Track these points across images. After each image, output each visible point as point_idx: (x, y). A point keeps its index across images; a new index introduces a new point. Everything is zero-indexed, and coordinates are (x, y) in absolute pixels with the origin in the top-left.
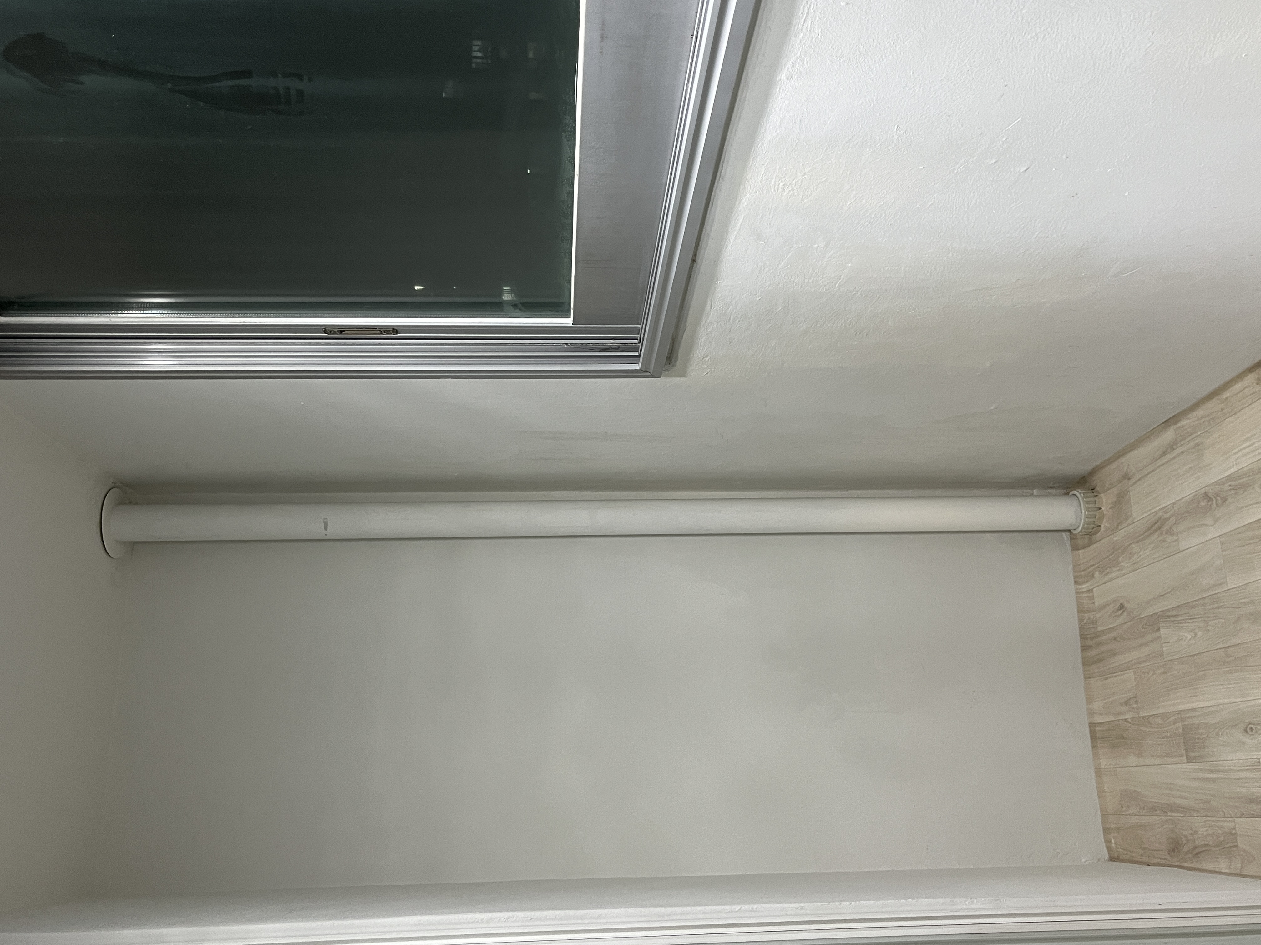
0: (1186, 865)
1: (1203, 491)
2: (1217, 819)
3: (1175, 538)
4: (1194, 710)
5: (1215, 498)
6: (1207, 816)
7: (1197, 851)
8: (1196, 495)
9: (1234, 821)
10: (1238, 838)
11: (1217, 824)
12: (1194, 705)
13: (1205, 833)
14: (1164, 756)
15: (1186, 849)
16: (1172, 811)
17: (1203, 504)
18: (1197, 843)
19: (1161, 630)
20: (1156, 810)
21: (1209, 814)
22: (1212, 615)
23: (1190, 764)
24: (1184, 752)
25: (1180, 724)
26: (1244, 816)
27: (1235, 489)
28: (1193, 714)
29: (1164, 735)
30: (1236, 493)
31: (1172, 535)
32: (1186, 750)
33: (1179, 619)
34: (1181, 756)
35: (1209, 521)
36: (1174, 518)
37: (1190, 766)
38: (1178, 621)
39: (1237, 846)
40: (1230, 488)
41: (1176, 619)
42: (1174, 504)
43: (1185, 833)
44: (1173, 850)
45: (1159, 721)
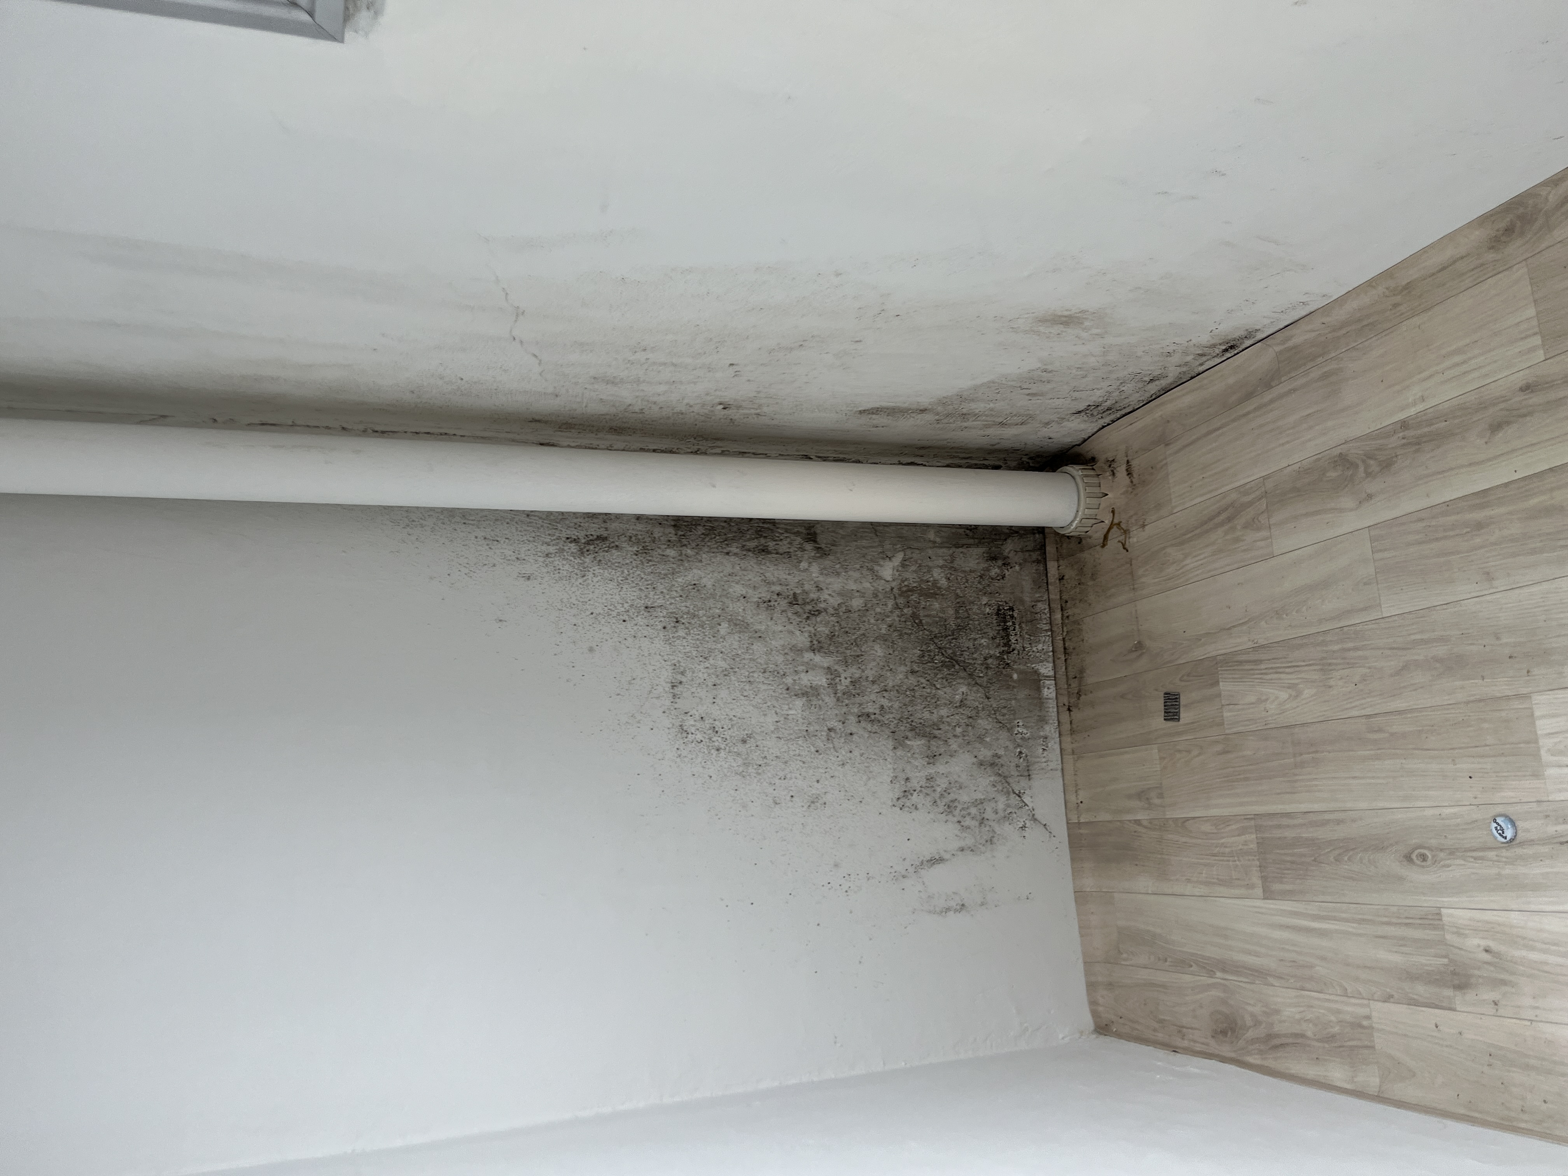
0: (1250, 1059)
1: (1337, 451)
2: (1327, 997)
3: (1264, 533)
4: (1288, 815)
5: (1364, 461)
6: (1303, 989)
7: (1277, 1042)
8: (1318, 460)
9: (1368, 1006)
10: (1376, 1034)
11: (1326, 1004)
12: (1289, 808)
13: (1297, 1016)
14: (1214, 883)
15: (1250, 1034)
16: (1224, 971)
17: (1333, 474)
18: (1277, 1029)
19: (1221, 683)
20: (1191, 966)
21: (1308, 986)
22: (1342, 661)
23: (1268, 901)
24: (1258, 882)
25: (1254, 836)
26: (1392, 1000)
27: (1417, 444)
28: (1285, 821)
29: (1216, 850)
30: (1417, 451)
31: (1259, 529)
32: (1264, 879)
33: (1263, 666)
34: (1251, 887)
35: (1347, 502)
36: (1264, 501)
37: (1271, 905)
38: (1261, 670)
39: (1373, 1047)
40: (1404, 441)
41: (1255, 667)
42: (1265, 478)
43: (1250, 1008)
44: (1224, 1033)
45: (1207, 827)
